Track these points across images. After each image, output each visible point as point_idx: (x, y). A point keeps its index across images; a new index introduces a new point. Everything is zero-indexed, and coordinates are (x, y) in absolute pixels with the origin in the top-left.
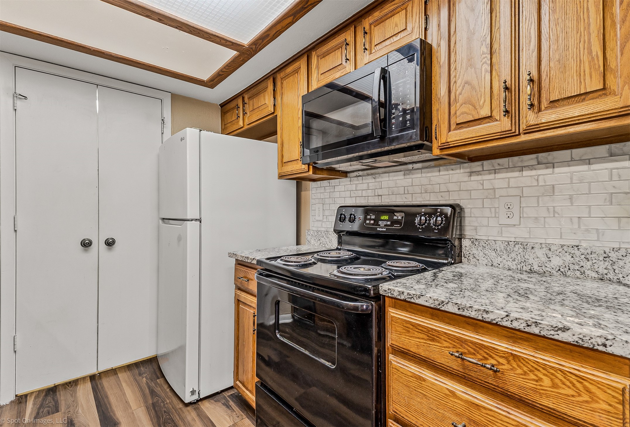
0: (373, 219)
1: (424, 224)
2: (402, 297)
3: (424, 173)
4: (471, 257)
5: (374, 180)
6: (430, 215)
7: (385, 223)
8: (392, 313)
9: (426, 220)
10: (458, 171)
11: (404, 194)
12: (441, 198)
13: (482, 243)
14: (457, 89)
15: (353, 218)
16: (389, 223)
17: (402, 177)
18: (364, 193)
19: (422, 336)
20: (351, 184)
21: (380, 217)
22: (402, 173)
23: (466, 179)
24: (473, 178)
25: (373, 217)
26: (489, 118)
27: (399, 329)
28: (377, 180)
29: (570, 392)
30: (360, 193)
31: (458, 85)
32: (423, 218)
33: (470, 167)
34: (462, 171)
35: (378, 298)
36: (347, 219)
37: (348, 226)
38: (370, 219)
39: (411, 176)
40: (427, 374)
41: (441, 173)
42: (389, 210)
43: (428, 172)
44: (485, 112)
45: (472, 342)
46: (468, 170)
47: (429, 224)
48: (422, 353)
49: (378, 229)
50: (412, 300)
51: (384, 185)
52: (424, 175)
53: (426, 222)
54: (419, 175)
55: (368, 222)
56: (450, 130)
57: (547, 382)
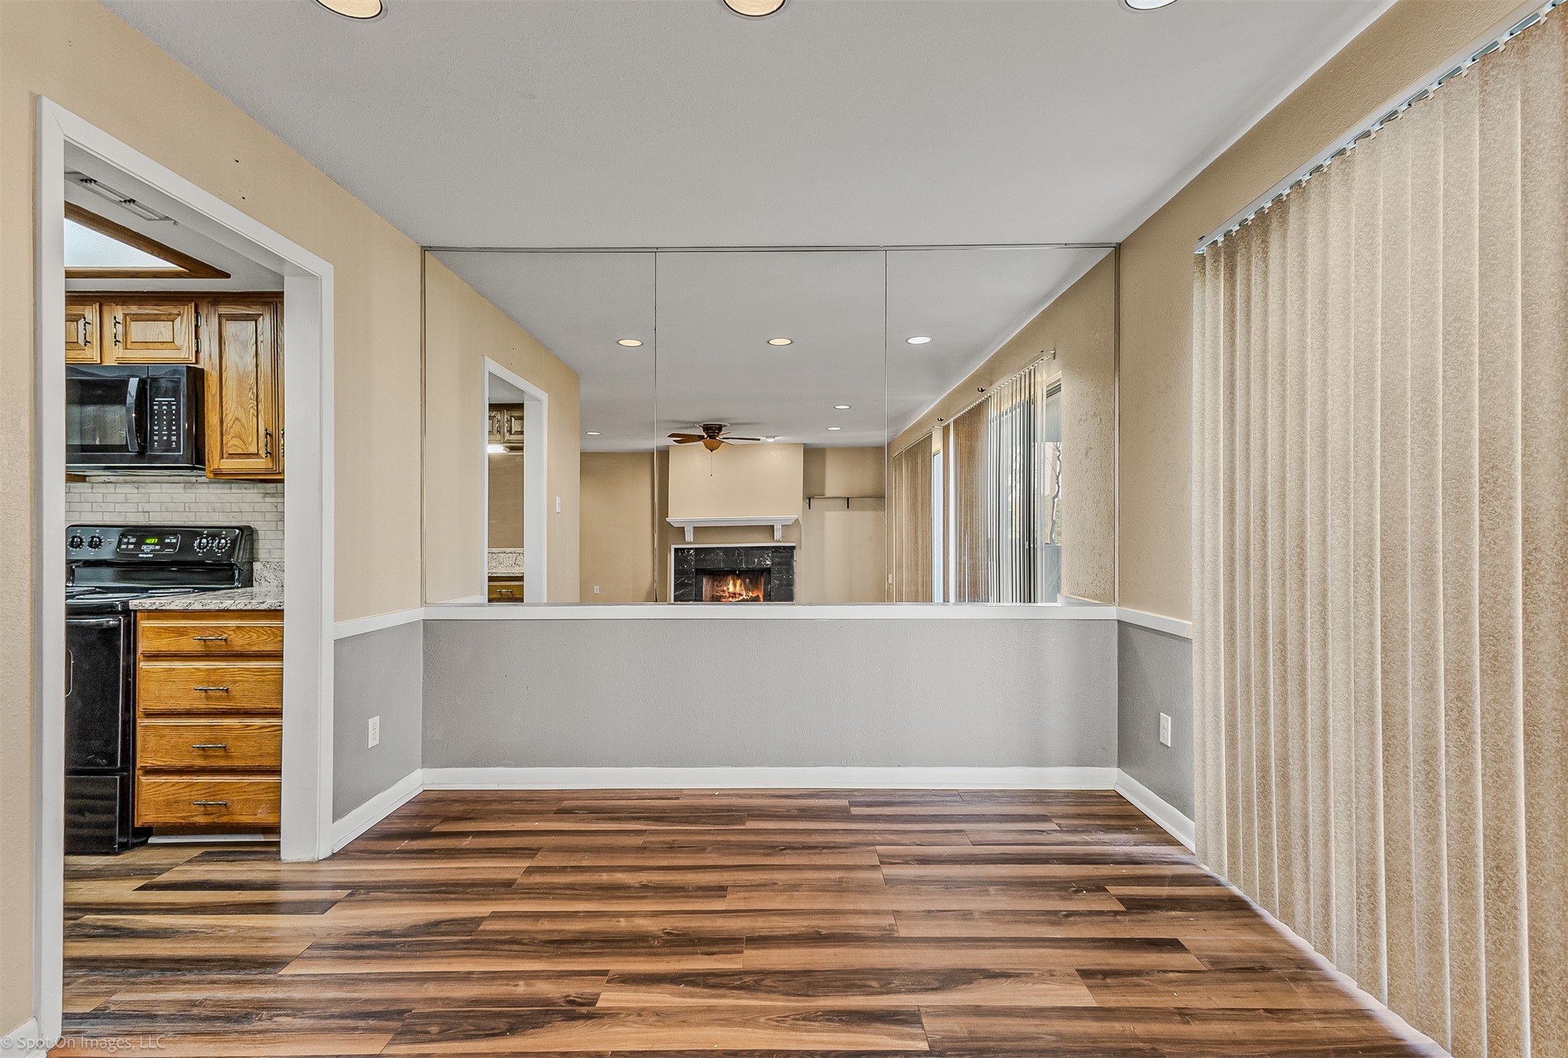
0: (132, 543)
1: (205, 548)
2: (154, 607)
3: (212, 488)
4: (263, 580)
5: (136, 491)
6: (213, 537)
7: (152, 547)
8: (143, 624)
9: (208, 543)
10: (252, 491)
11: (185, 511)
12: (232, 519)
13: (273, 566)
14: (228, 421)
15: (96, 541)
16: (158, 547)
17: (182, 491)
18: (119, 508)
19: (172, 635)
20: (92, 493)
21: (144, 540)
22: (182, 485)
23: (260, 500)
24: (267, 499)
25: (133, 540)
26: (257, 455)
27: (151, 636)
28: (141, 490)
29: (266, 637)
30: (111, 507)
31: (229, 418)
32: (204, 541)
33: (265, 488)
34: (256, 491)
35: (127, 612)
36: (85, 544)
37: (88, 554)
38: (128, 543)
39: (194, 491)
40: (178, 665)
41: (233, 491)
42: (160, 532)
43: (217, 488)
44: (253, 449)
45: (212, 627)
46: (262, 491)
47: (212, 547)
48: (173, 648)
49: (140, 555)
50: (164, 608)
51: (153, 498)
52: (211, 491)
53: (207, 545)
54: (206, 491)
55: (123, 547)
56: (222, 457)
57: (255, 636)
